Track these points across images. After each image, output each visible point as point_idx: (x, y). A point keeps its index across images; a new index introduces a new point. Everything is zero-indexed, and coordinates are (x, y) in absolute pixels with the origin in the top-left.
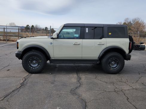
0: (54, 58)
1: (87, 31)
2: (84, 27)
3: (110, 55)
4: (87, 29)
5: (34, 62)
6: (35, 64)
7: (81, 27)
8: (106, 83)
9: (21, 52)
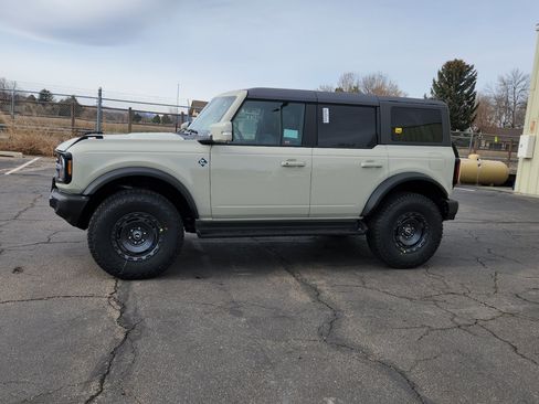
0: (212, 216)
1: (326, 120)
2: (317, 103)
3: (401, 204)
4: (326, 111)
5: (137, 233)
6: (139, 241)
7: (305, 103)
8: (411, 299)
9: (82, 195)
